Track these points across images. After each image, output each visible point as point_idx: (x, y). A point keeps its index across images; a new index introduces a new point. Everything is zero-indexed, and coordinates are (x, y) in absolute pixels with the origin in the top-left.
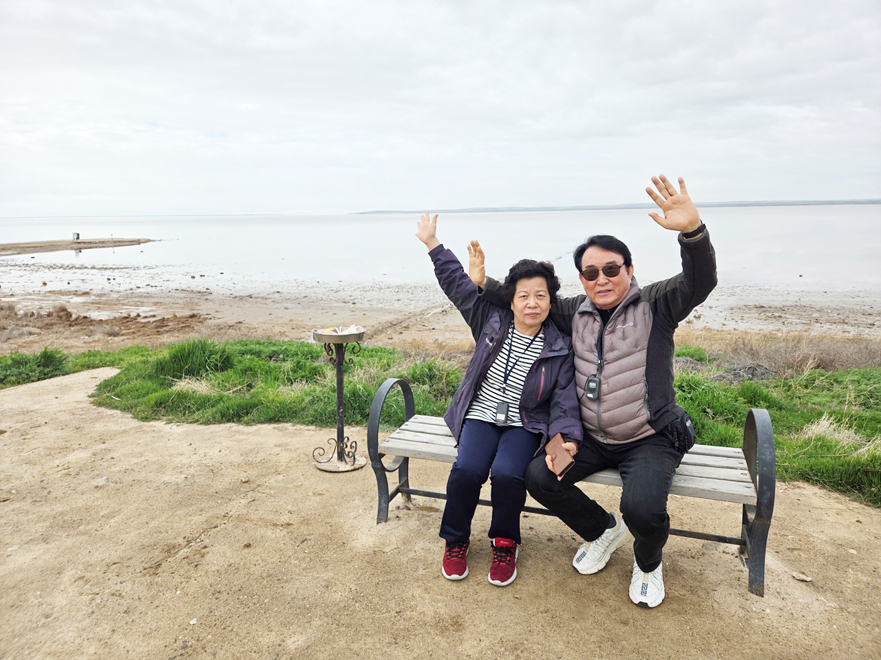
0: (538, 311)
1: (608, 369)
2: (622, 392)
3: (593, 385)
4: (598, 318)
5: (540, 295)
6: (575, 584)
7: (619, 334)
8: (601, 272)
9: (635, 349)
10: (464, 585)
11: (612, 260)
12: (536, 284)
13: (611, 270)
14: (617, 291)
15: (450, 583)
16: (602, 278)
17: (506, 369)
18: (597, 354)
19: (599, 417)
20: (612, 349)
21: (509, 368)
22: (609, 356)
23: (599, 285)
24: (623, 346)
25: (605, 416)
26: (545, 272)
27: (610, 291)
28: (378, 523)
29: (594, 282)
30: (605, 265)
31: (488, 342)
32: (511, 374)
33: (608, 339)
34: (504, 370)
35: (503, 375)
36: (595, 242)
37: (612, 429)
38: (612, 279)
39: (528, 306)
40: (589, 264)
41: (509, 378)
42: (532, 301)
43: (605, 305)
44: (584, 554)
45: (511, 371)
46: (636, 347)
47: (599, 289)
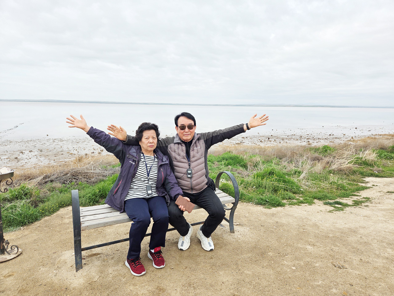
0: (153, 144)
1: (193, 165)
2: (200, 173)
3: (189, 172)
4: (183, 145)
5: (154, 138)
6: (186, 254)
7: (195, 151)
8: (187, 127)
9: (201, 157)
10: (148, 275)
11: (191, 123)
12: (152, 133)
13: (190, 127)
14: (192, 135)
15: (141, 277)
16: (187, 130)
17: (147, 171)
18: (187, 159)
19: (191, 184)
20: (194, 157)
21: (148, 171)
22: (192, 159)
23: (185, 132)
24: (198, 156)
25: (194, 183)
26: (154, 128)
27: (189, 135)
28: (77, 271)
29: (183, 131)
30: (188, 125)
31: (132, 162)
32: (150, 173)
33: (192, 153)
34: (146, 172)
35: (147, 174)
36: (184, 114)
37: (196, 187)
38: (190, 130)
39: (150, 142)
40: (182, 124)
41: (150, 175)
42: (151, 140)
43: (186, 140)
44: (183, 242)
45: (149, 172)
46: (202, 156)
47: (185, 133)
